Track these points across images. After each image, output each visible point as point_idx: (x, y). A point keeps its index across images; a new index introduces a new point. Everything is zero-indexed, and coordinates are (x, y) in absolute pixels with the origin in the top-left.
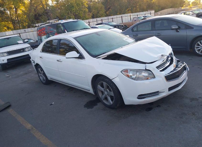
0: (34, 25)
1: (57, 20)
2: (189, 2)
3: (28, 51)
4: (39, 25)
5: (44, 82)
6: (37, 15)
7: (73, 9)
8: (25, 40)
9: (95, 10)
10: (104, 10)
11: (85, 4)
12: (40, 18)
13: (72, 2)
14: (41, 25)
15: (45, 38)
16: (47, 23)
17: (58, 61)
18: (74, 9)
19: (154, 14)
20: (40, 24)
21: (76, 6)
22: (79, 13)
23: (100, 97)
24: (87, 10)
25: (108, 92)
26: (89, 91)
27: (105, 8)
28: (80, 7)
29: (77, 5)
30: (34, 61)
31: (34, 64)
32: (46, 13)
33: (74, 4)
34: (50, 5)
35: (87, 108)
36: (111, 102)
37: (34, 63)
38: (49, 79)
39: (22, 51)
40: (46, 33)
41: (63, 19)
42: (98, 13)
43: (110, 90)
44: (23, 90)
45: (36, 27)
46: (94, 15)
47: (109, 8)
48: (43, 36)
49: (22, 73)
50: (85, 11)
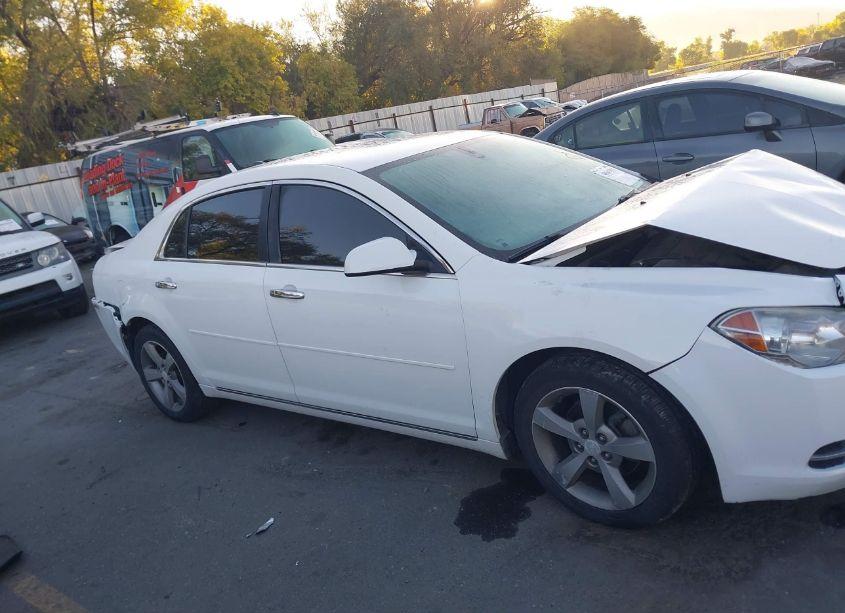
0: (69, 145)
1: (179, 118)
2: (672, 51)
3: (54, 263)
4: (89, 147)
5: (176, 408)
6: (65, 111)
7: (224, 83)
8: (29, 216)
9: (317, 82)
10: (353, 84)
11: (274, 59)
12: (76, 123)
13: (219, 51)
14: (98, 148)
15: (126, 204)
16: (128, 138)
17: (275, 294)
18: (229, 82)
19: (555, 95)
20: (93, 142)
21: (237, 69)
22: (248, 98)
23: (544, 470)
24: (284, 86)
25: (604, 442)
26: (475, 439)
27: (359, 73)
28: (251, 73)
29: (240, 63)
30: (116, 308)
31: (118, 324)
32: (104, 100)
33: (227, 60)
34: (120, 64)
35: (480, 537)
36: (630, 497)
37: (120, 318)
38: (209, 390)
39: (20, 265)
40: (130, 181)
41: (207, 116)
42: (331, 94)
43: (620, 432)
44: (66, 461)
45: (76, 154)
46: (315, 107)
47: (375, 77)
48: (112, 193)
49: (30, 371)
50: (274, 89)
